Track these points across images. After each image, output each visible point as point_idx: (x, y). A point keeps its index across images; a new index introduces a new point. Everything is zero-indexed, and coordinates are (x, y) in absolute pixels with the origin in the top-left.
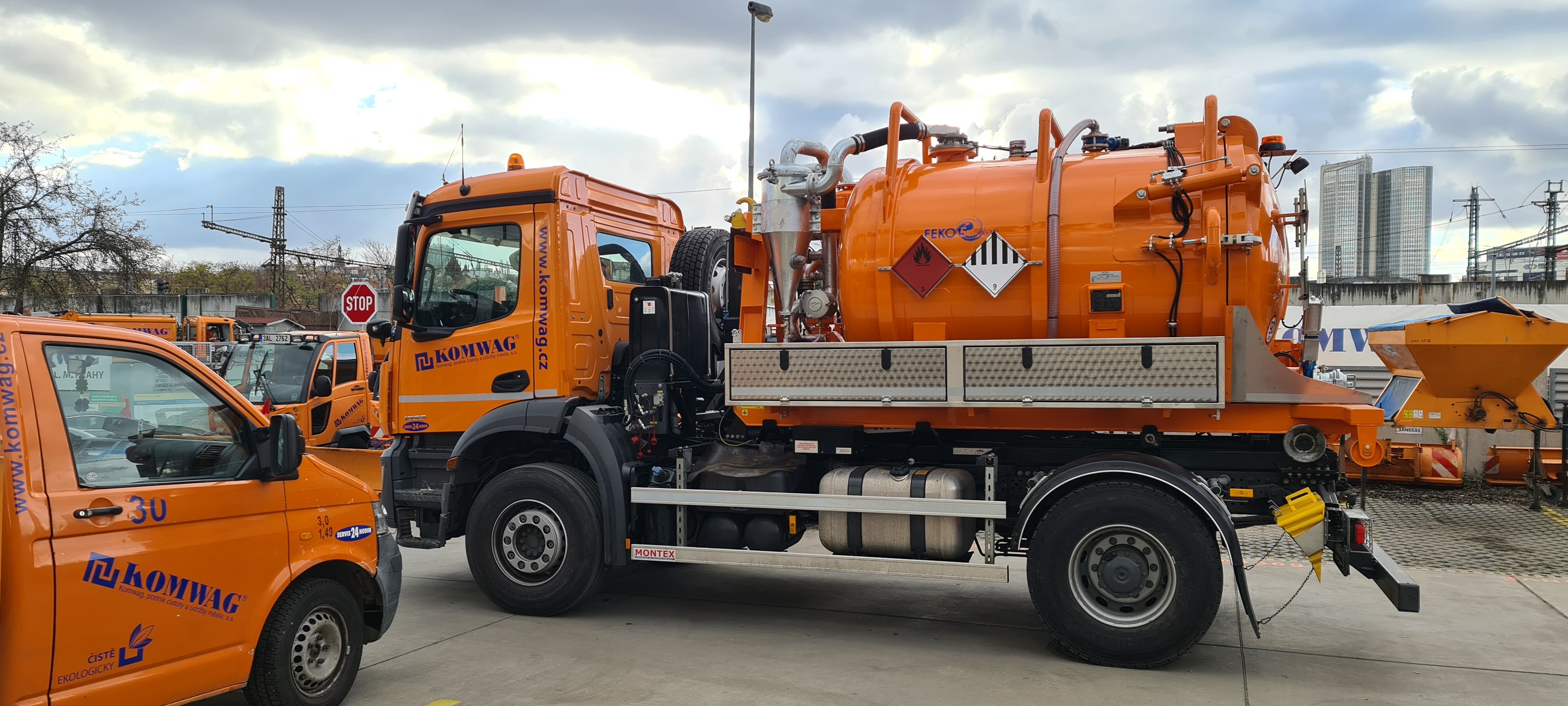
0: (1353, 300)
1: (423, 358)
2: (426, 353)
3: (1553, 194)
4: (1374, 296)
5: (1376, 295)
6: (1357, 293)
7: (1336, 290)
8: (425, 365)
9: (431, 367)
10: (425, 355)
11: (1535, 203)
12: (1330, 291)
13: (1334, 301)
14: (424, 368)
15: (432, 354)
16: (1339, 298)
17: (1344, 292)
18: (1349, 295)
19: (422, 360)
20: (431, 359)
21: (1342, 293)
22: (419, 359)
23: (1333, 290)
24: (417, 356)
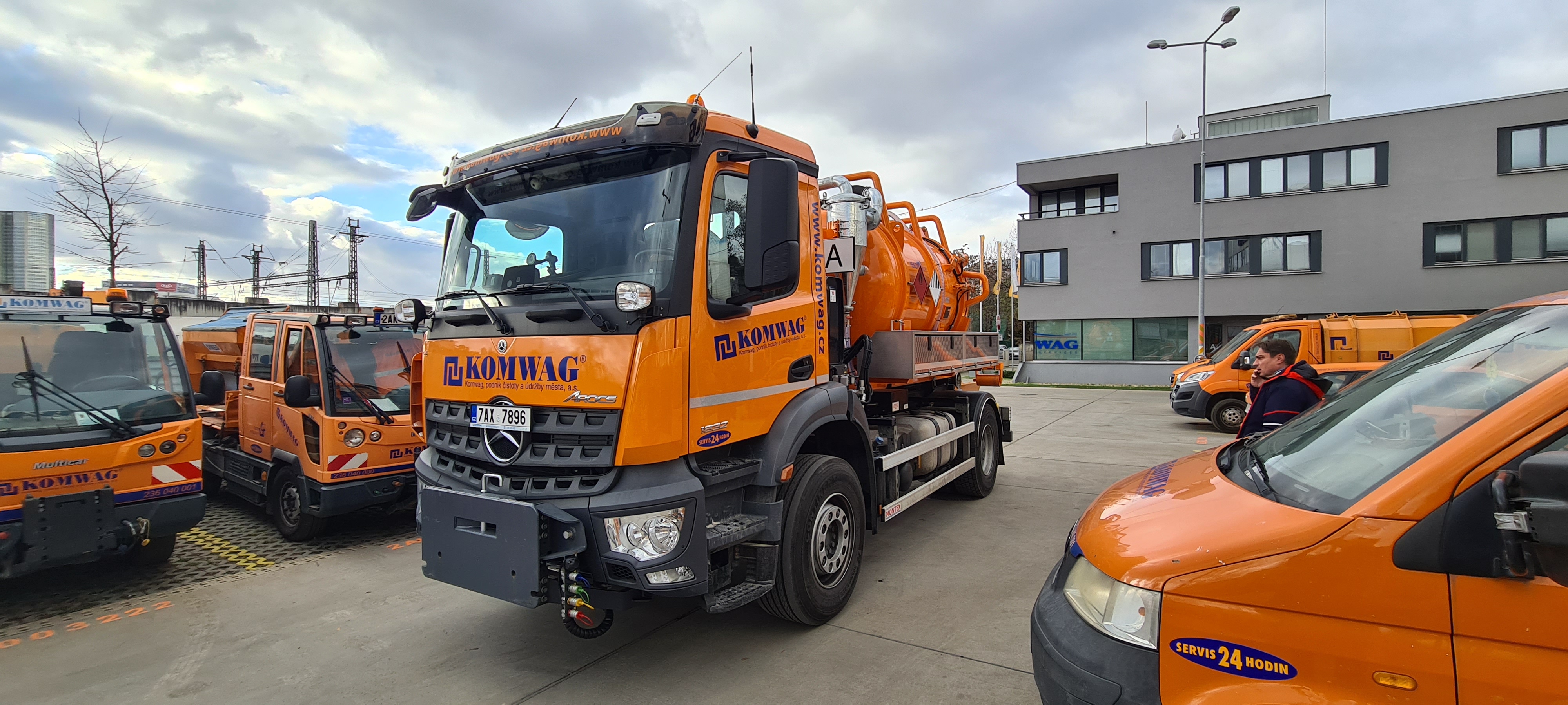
0: (197, 312)
1: (725, 342)
2: (728, 335)
3: (257, 253)
4: (214, 309)
5: (216, 309)
6: (200, 306)
7: (183, 304)
8: (727, 352)
9: (734, 354)
10: (726, 337)
11: (245, 257)
12: (177, 304)
13: (181, 312)
14: (726, 356)
15: (734, 338)
16: (186, 308)
17: (190, 305)
18: (194, 308)
19: (723, 345)
20: (734, 343)
21: (188, 307)
22: (720, 343)
23: (181, 304)
24: (717, 339)
